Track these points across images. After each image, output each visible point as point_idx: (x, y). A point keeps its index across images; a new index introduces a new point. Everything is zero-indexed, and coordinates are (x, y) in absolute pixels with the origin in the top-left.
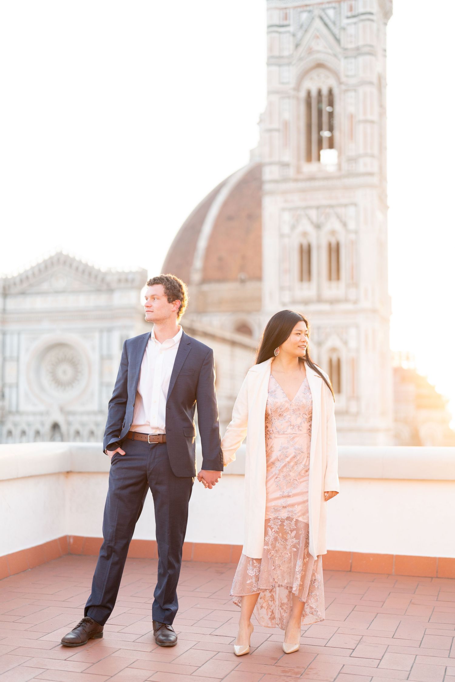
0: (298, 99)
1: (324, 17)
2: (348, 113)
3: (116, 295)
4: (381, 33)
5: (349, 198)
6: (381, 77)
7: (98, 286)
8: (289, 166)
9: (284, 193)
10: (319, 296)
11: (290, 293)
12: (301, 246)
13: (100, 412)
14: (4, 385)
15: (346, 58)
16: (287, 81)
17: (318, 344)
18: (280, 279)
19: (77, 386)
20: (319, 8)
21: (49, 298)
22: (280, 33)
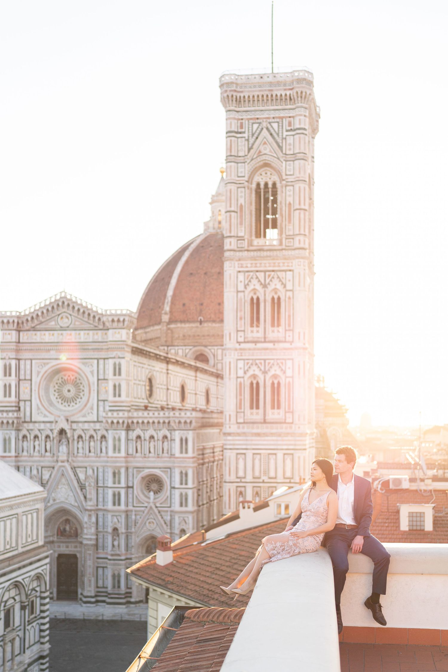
0: (250, 189)
1: (271, 129)
2: (287, 202)
3: (110, 331)
4: (311, 144)
5: (288, 266)
6: (311, 177)
7: (96, 324)
8: (244, 240)
9: (239, 260)
10: (265, 338)
11: (244, 335)
12: (252, 299)
13: (98, 421)
14: (19, 400)
15: (286, 161)
16: (243, 175)
17: (265, 372)
18: (237, 324)
19: (80, 402)
20: (266, 121)
21: (55, 332)
22: (237, 138)
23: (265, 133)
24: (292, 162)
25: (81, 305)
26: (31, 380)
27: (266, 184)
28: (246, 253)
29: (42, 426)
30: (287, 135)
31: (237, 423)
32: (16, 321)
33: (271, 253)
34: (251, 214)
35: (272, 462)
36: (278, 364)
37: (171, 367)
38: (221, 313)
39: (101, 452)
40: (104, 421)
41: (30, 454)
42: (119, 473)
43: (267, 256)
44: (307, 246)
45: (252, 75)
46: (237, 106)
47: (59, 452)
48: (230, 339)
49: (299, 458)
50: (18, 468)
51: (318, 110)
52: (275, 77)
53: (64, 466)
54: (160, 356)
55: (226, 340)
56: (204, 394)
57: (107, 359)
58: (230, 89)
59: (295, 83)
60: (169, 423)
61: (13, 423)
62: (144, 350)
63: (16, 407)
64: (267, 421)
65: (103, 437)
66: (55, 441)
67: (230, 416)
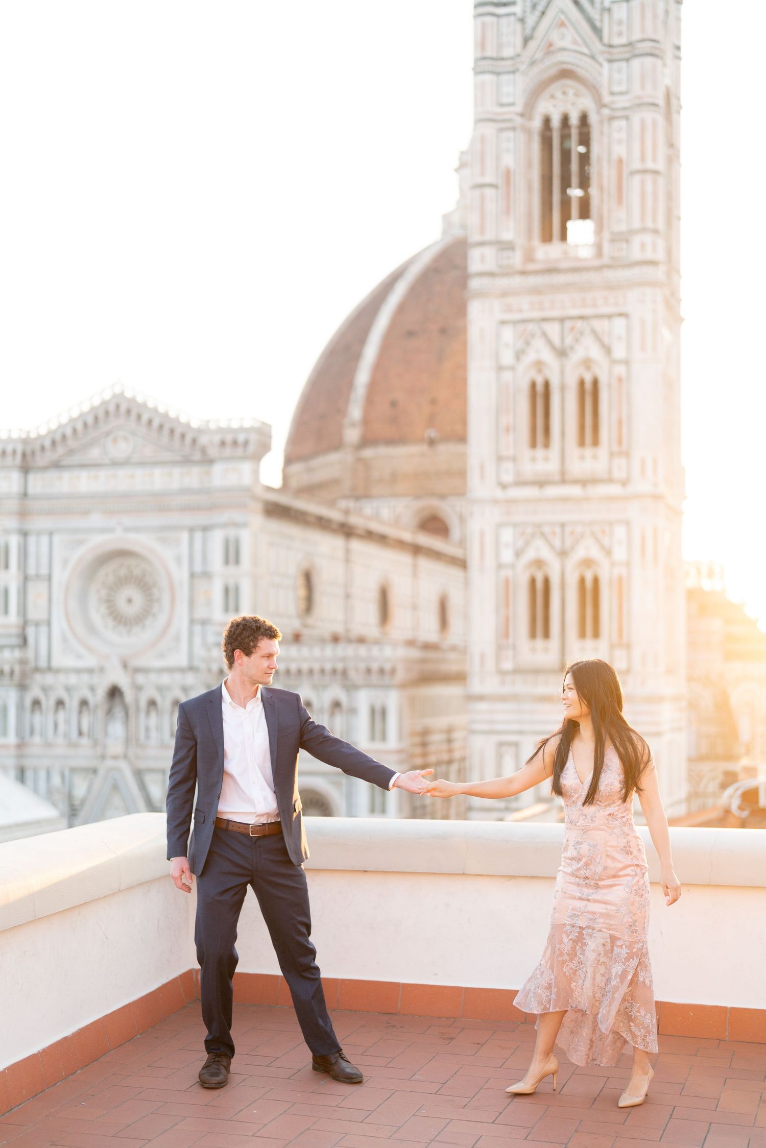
0: (528, 132)
2: (614, 157)
3: (218, 468)
4: (671, 17)
5: (616, 304)
6: (671, 95)
7: (187, 451)
8: (513, 249)
9: (504, 294)
10: (563, 473)
11: (515, 466)
12: (533, 385)
13: (191, 668)
15: (610, 61)
16: (509, 100)
17: (563, 554)
18: (498, 443)
19: (151, 626)
21: (103, 473)
22: (498, 16)
24: (624, 65)
25: (155, 410)
26: (49, 578)
27: (565, 120)
28: (517, 281)
29: (73, 679)
32: (19, 449)
34: (530, 189)
36: (593, 534)
37: (356, 545)
40: (203, 666)
41: (48, 739)
43: (567, 285)
44: (660, 255)
47: (106, 734)
48: (482, 477)
50: (21, 775)
53: (117, 769)
54: (330, 520)
55: (473, 480)
56: (434, 607)
57: (211, 527)
60: (345, 671)
61: (12, 673)
63: (18, 636)
66: (101, 713)
67: (482, 657)
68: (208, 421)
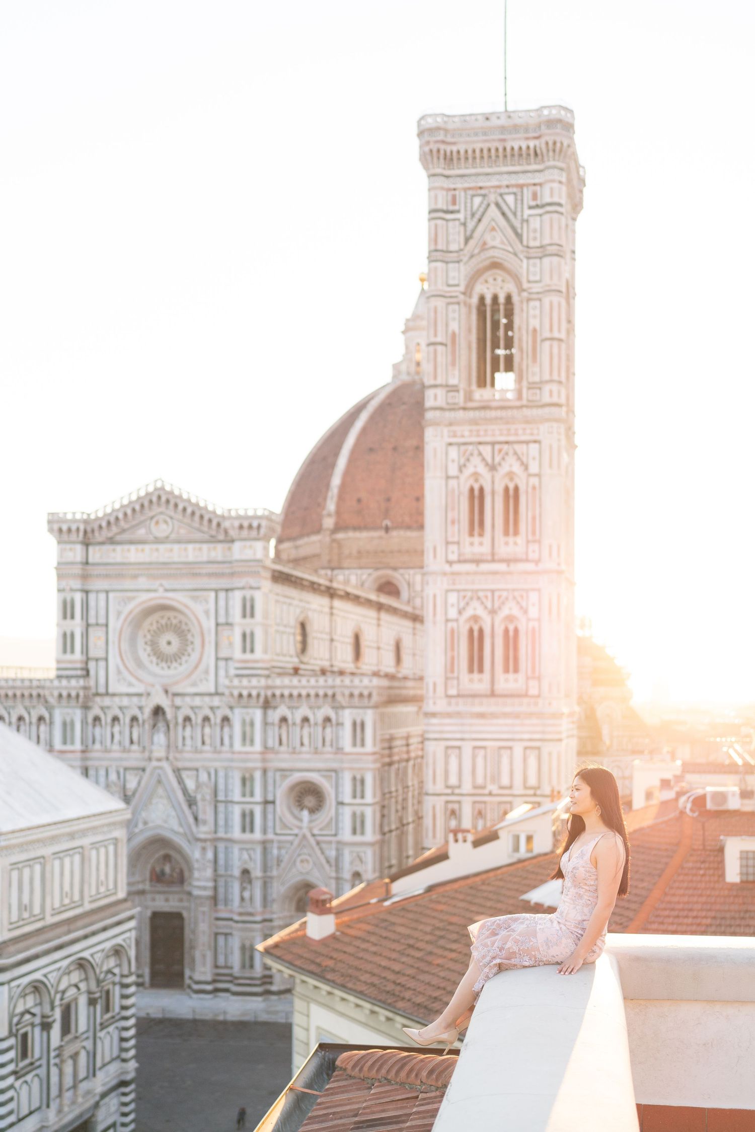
0: (469, 307)
1: (503, 205)
2: (531, 328)
3: (237, 546)
4: (570, 230)
5: (532, 434)
6: (570, 286)
7: (213, 533)
8: (458, 391)
9: (451, 424)
10: (493, 554)
11: (459, 549)
12: (472, 490)
13: (217, 694)
14: (88, 659)
15: (528, 258)
16: (456, 282)
17: (493, 612)
18: (446, 531)
19: (186, 661)
20: (495, 192)
21: (147, 547)
22: (447, 220)
23: (493, 211)
24: (538, 261)
25: (189, 501)
26: (107, 625)
27: (495, 298)
28: (461, 414)
29: (125, 701)
30: (530, 216)
31: (448, 696)
32: (82, 527)
33: (503, 414)
34: (470, 348)
35: (505, 761)
36: (514, 598)
37: (337, 603)
38: (420, 513)
39: (222, 743)
40: (227, 692)
41: (106, 746)
42: (252, 779)
43: (496, 418)
44: (563, 400)
45: (471, 115)
46: (446, 167)
47: (152, 743)
48: (435, 556)
49: (550, 754)
50: (86, 772)
51: (581, 173)
52: (509, 117)
53: (161, 768)
54: (320, 585)
55: (429, 558)
56: (392, 648)
57: (232, 589)
58: (434, 139)
59: (543, 127)
60: (334, 696)
61: (78, 696)
62: (292, 576)
63: (82, 669)
64: (497, 692)
65: (226, 719)
66: (147, 726)
67: (435, 684)
68: (230, 510)
